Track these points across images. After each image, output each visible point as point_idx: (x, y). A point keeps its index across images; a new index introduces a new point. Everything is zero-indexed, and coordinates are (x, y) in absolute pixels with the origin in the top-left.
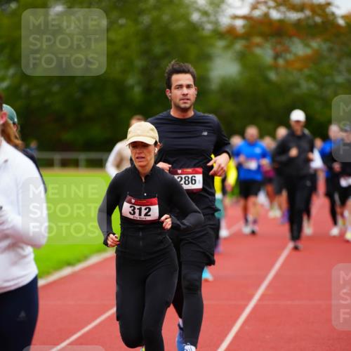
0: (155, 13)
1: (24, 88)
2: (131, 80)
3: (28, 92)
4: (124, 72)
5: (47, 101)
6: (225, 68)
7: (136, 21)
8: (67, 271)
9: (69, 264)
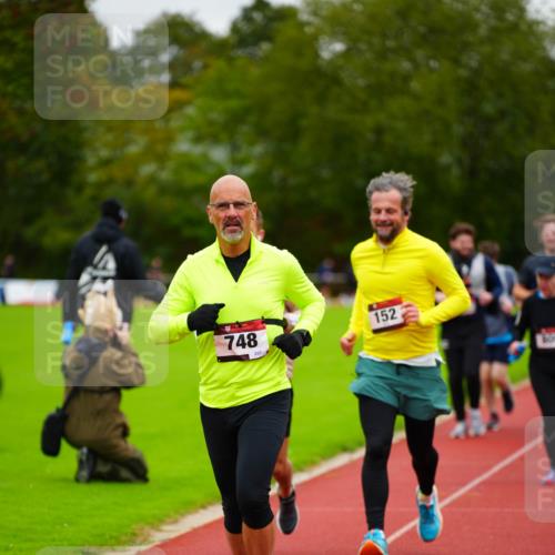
0: (487, 49)
1: (277, 174)
2: (445, 159)
3: (284, 180)
4: (435, 144)
5: (314, 194)
7: (456, 62)
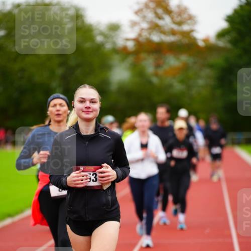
6: (120, 74)
8: (8, 221)
9: (10, 216)
